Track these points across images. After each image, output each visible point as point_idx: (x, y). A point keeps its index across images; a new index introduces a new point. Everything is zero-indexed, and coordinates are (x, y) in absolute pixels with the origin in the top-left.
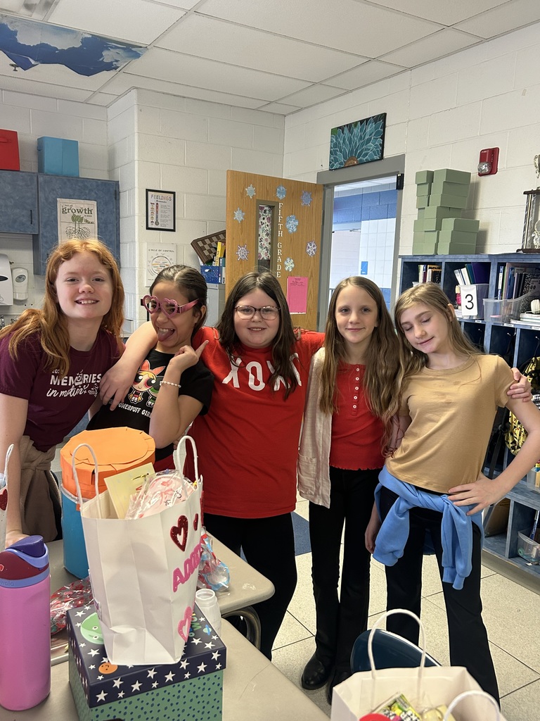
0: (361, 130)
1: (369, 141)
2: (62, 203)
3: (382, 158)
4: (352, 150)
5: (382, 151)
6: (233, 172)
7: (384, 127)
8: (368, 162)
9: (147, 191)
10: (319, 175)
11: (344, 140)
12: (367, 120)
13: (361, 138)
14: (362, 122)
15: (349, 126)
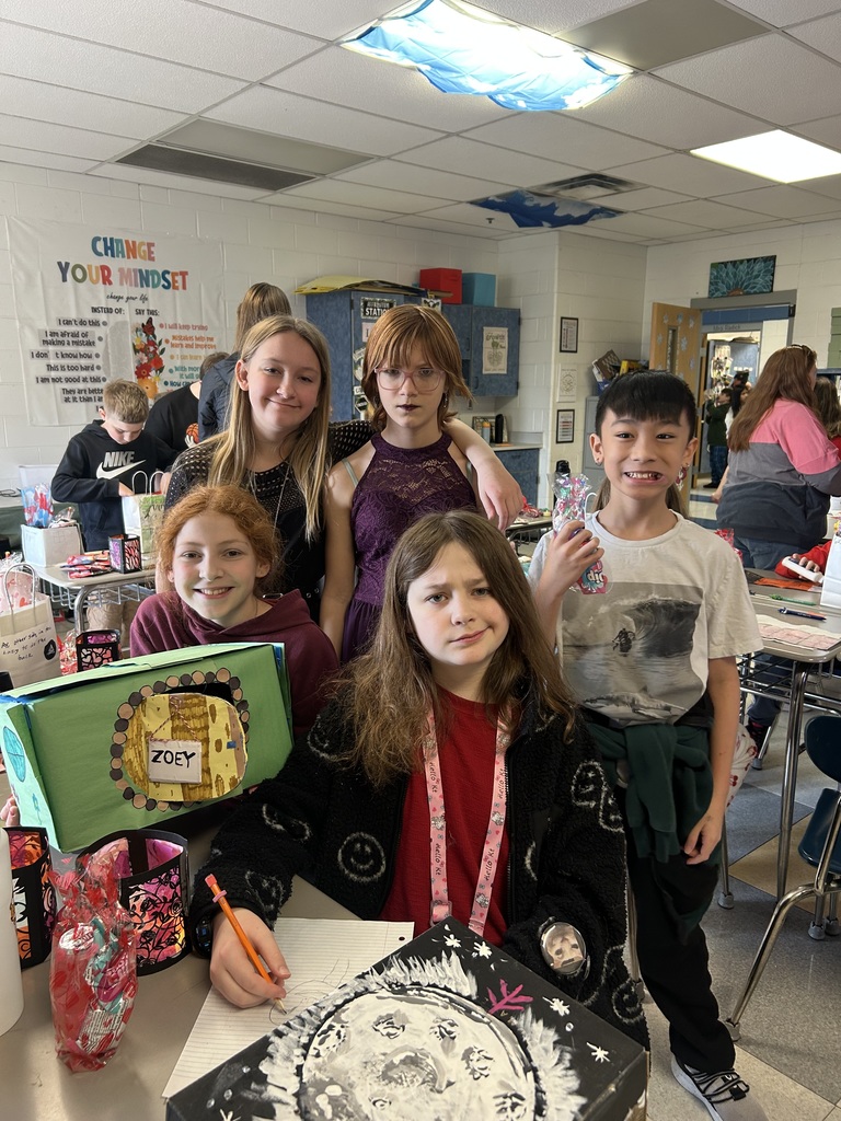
0: (748, 267)
1: (757, 276)
2: (487, 331)
3: (772, 291)
4: (737, 283)
5: (772, 286)
6: (659, 304)
7: (774, 266)
8: (755, 293)
9: (562, 318)
10: (693, 301)
11: (727, 274)
12: (755, 259)
13: (748, 273)
14: (749, 260)
15: (734, 263)
